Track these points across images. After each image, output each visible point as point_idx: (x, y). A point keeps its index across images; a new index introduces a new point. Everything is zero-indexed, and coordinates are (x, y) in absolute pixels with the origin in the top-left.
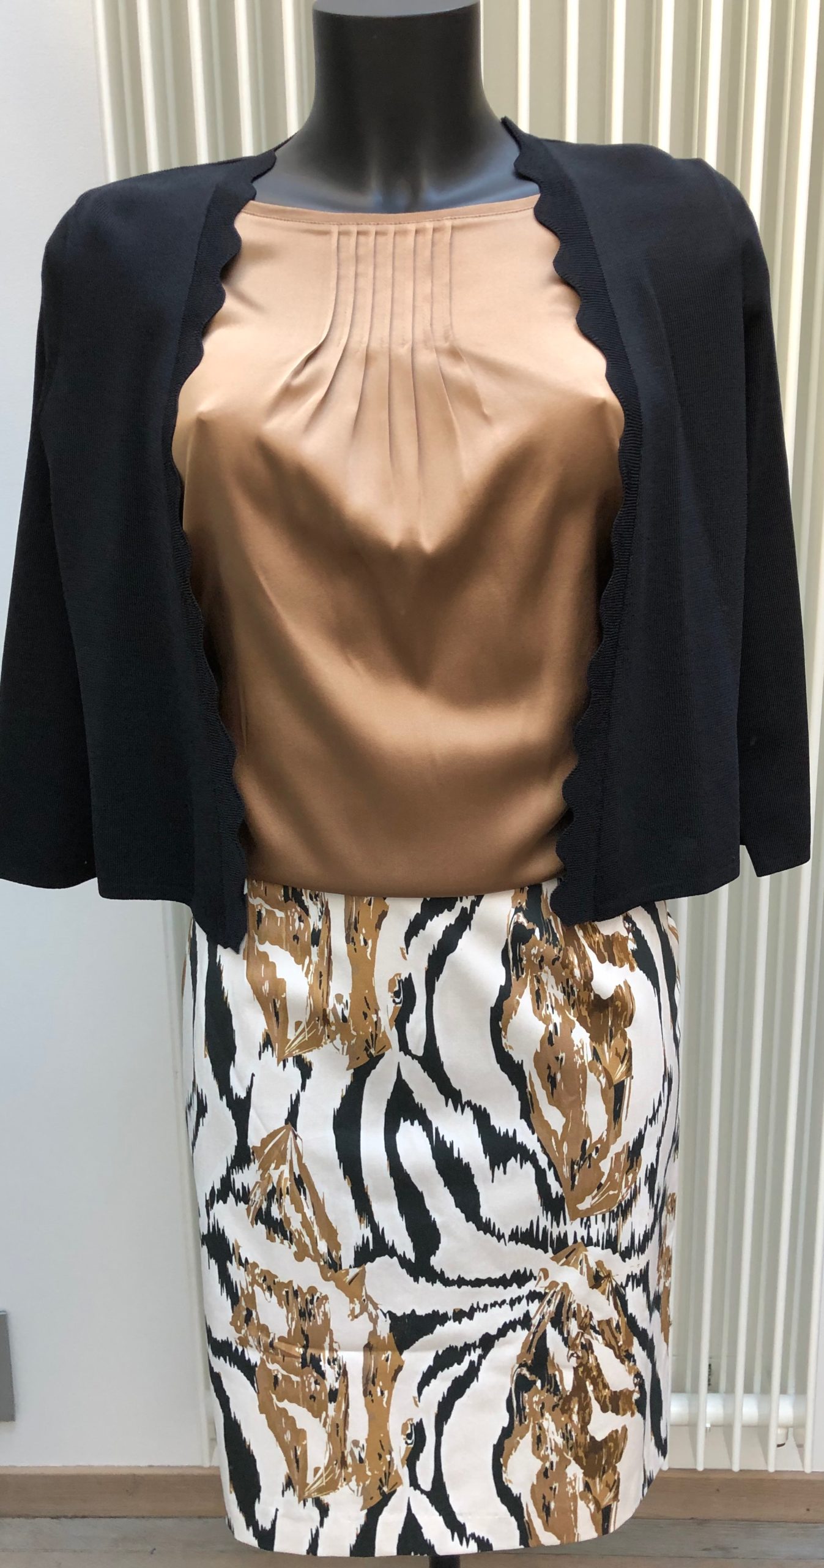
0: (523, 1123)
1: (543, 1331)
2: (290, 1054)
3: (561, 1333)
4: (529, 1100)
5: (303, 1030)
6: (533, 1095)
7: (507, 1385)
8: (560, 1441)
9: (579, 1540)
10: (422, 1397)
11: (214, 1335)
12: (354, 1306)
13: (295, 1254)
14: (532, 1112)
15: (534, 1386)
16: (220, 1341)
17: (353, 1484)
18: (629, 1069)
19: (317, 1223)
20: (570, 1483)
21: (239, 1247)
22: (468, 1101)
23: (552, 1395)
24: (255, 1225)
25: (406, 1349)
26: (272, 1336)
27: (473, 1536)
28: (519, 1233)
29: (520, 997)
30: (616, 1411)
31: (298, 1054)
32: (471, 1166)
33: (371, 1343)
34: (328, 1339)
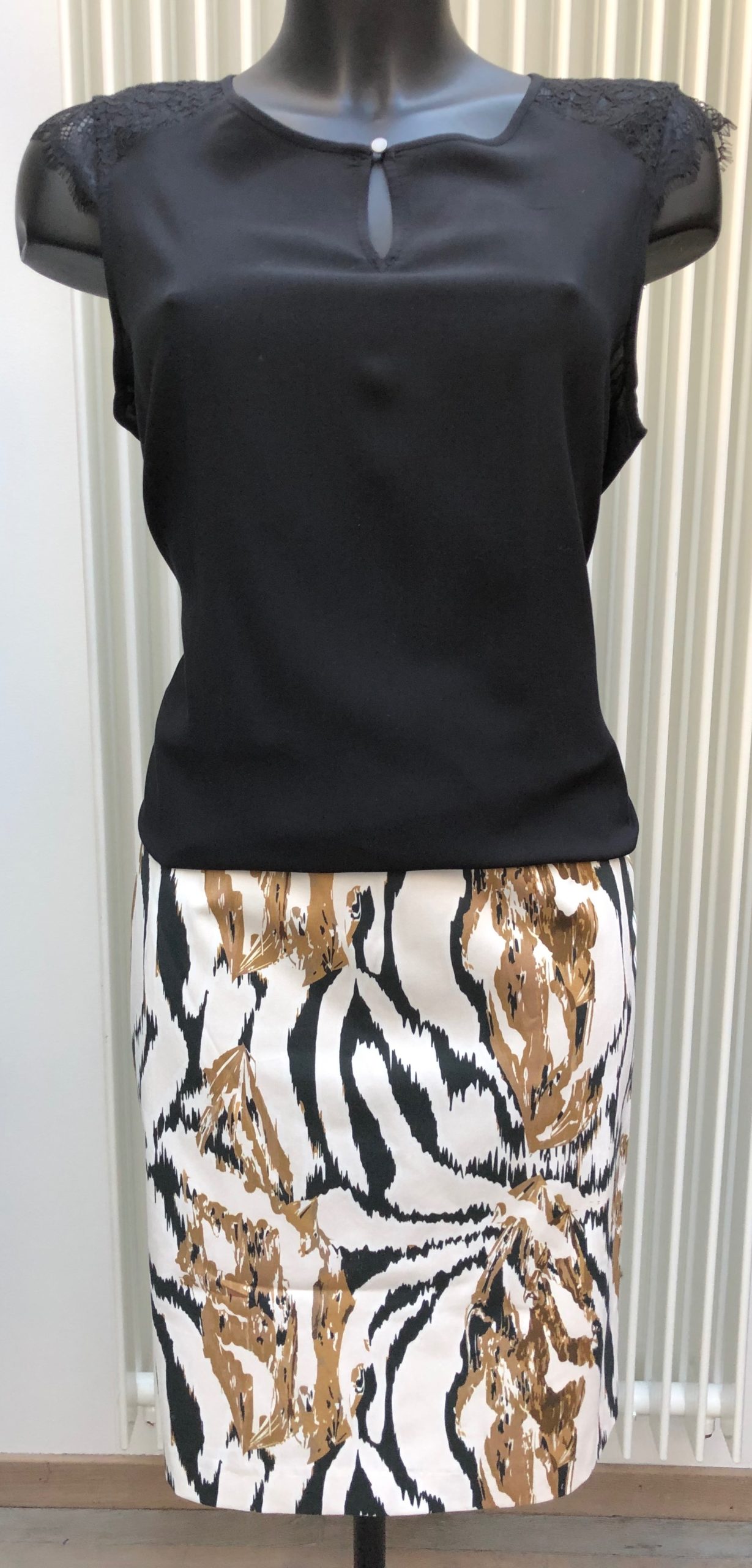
0: (483, 1046)
1: (498, 1270)
2: (245, 971)
3: (518, 1271)
4: (489, 1023)
5: (259, 944)
6: (493, 1016)
7: (460, 1327)
8: (516, 1391)
9: (535, 1503)
10: (373, 1340)
11: (159, 1274)
12: (304, 1240)
13: (246, 1184)
14: (492, 1035)
15: (489, 1328)
16: (165, 1281)
17: (300, 1435)
18: (592, 992)
19: (269, 1152)
20: (526, 1439)
21: (187, 1178)
22: (426, 1021)
23: (508, 1338)
24: (204, 1154)
25: (357, 1288)
26: (219, 1273)
27: (424, 1494)
28: (477, 1165)
29: (480, 910)
30: (574, 1360)
31: (253, 971)
32: (428, 1092)
33: (322, 1281)
34: (277, 1276)
